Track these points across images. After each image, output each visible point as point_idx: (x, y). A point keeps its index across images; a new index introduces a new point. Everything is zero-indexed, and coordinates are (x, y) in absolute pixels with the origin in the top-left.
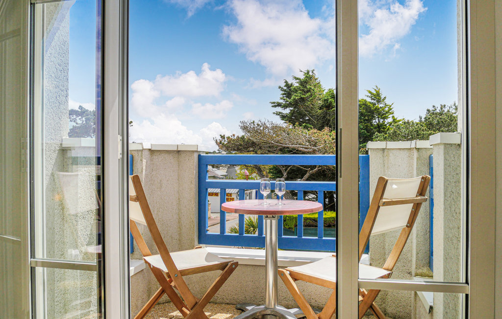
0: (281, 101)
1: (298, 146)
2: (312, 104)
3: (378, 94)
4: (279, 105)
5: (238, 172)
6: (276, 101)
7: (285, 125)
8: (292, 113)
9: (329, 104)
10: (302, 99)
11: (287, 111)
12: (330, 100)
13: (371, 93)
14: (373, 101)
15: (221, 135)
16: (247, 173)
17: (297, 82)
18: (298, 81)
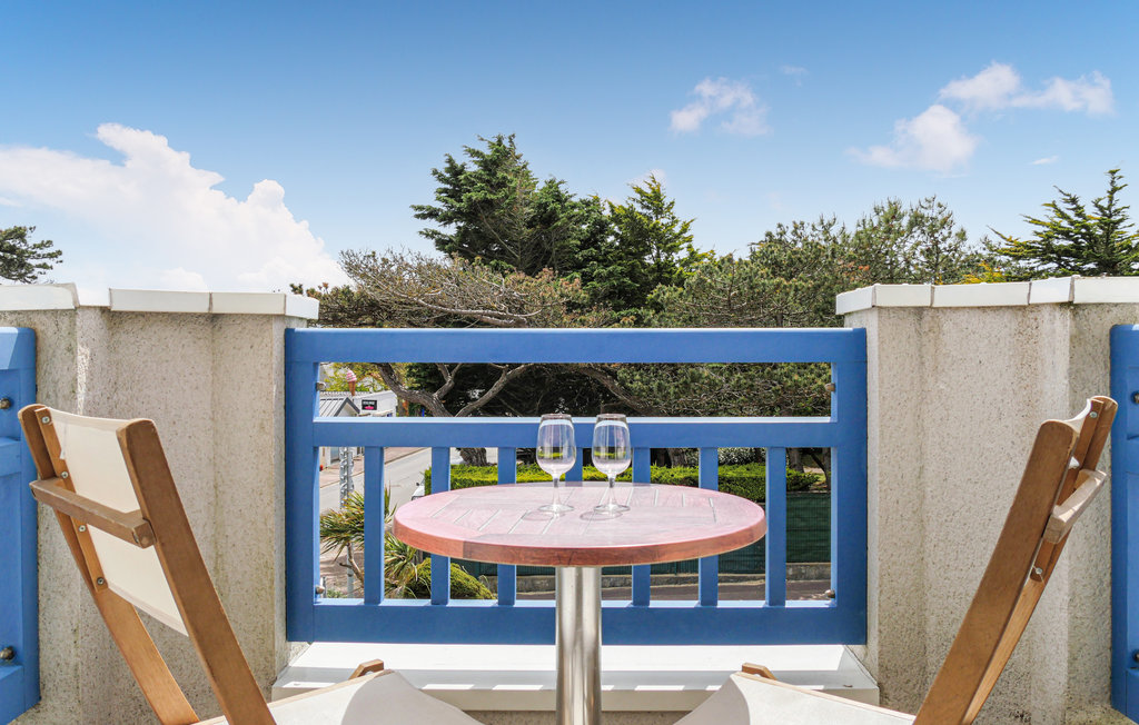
0: (438, 205)
1: (481, 311)
2: (510, 215)
3: (657, 196)
4: (433, 214)
5: (331, 373)
6: (425, 204)
7: (448, 263)
8: (463, 233)
9: (550, 216)
10: (488, 204)
11: (450, 230)
12: (552, 206)
13: (640, 192)
14: (645, 211)
15: (292, 286)
16: (353, 375)
17: (476, 162)
18: (476, 159)
